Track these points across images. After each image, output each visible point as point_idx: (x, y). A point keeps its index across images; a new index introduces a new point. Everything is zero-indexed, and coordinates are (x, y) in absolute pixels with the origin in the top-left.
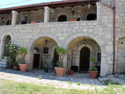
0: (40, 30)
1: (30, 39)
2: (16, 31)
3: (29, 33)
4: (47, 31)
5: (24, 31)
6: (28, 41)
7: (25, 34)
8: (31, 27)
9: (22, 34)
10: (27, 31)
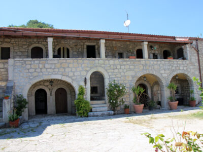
0: (144, 66)
1: (133, 77)
2: (112, 66)
3: (130, 69)
4: (150, 68)
5: (123, 67)
6: (131, 79)
7: (125, 70)
8: (132, 63)
9: (121, 71)
10: (127, 67)
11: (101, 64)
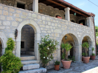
1: (60, 35)
2: (44, 22)
3: (58, 28)
5: (53, 24)
6: (58, 36)
7: (54, 28)
10: (56, 25)
11: (34, 18)
